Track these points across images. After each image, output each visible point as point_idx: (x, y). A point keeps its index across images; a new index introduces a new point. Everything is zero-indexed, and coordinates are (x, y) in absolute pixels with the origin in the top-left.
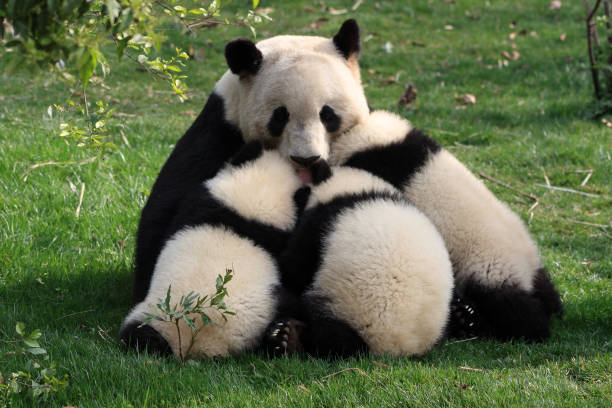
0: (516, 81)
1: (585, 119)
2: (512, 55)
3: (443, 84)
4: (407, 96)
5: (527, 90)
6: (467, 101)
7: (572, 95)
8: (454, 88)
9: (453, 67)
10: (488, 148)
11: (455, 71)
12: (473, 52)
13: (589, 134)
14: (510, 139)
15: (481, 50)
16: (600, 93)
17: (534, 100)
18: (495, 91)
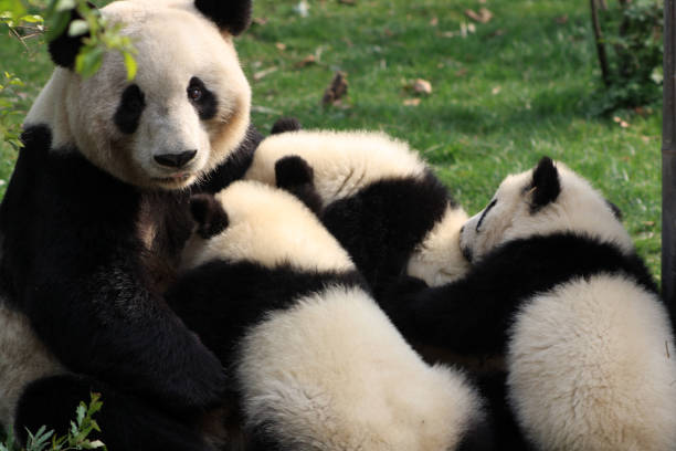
0: (486, 57)
1: (589, 115)
2: (480, 14)
3: (383, 63)
4: (334, 90)
5: (505, 71)
6: (419, 89)
7: (568, 76)
8: (400, 68)
9: (396, 37)
10: (454, 168)
11: (400, 44)
12: (424, 13)
13: (596, 141)
14: (483, 152)
15: (436, 9)
16: (610, 78)
17: (515, 84)
18: (458, 73)
